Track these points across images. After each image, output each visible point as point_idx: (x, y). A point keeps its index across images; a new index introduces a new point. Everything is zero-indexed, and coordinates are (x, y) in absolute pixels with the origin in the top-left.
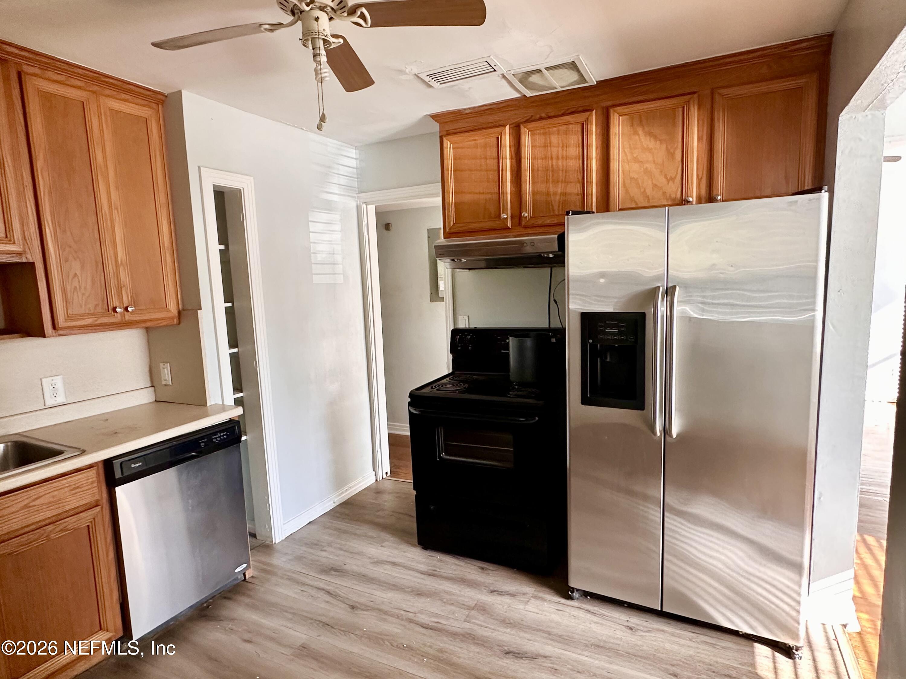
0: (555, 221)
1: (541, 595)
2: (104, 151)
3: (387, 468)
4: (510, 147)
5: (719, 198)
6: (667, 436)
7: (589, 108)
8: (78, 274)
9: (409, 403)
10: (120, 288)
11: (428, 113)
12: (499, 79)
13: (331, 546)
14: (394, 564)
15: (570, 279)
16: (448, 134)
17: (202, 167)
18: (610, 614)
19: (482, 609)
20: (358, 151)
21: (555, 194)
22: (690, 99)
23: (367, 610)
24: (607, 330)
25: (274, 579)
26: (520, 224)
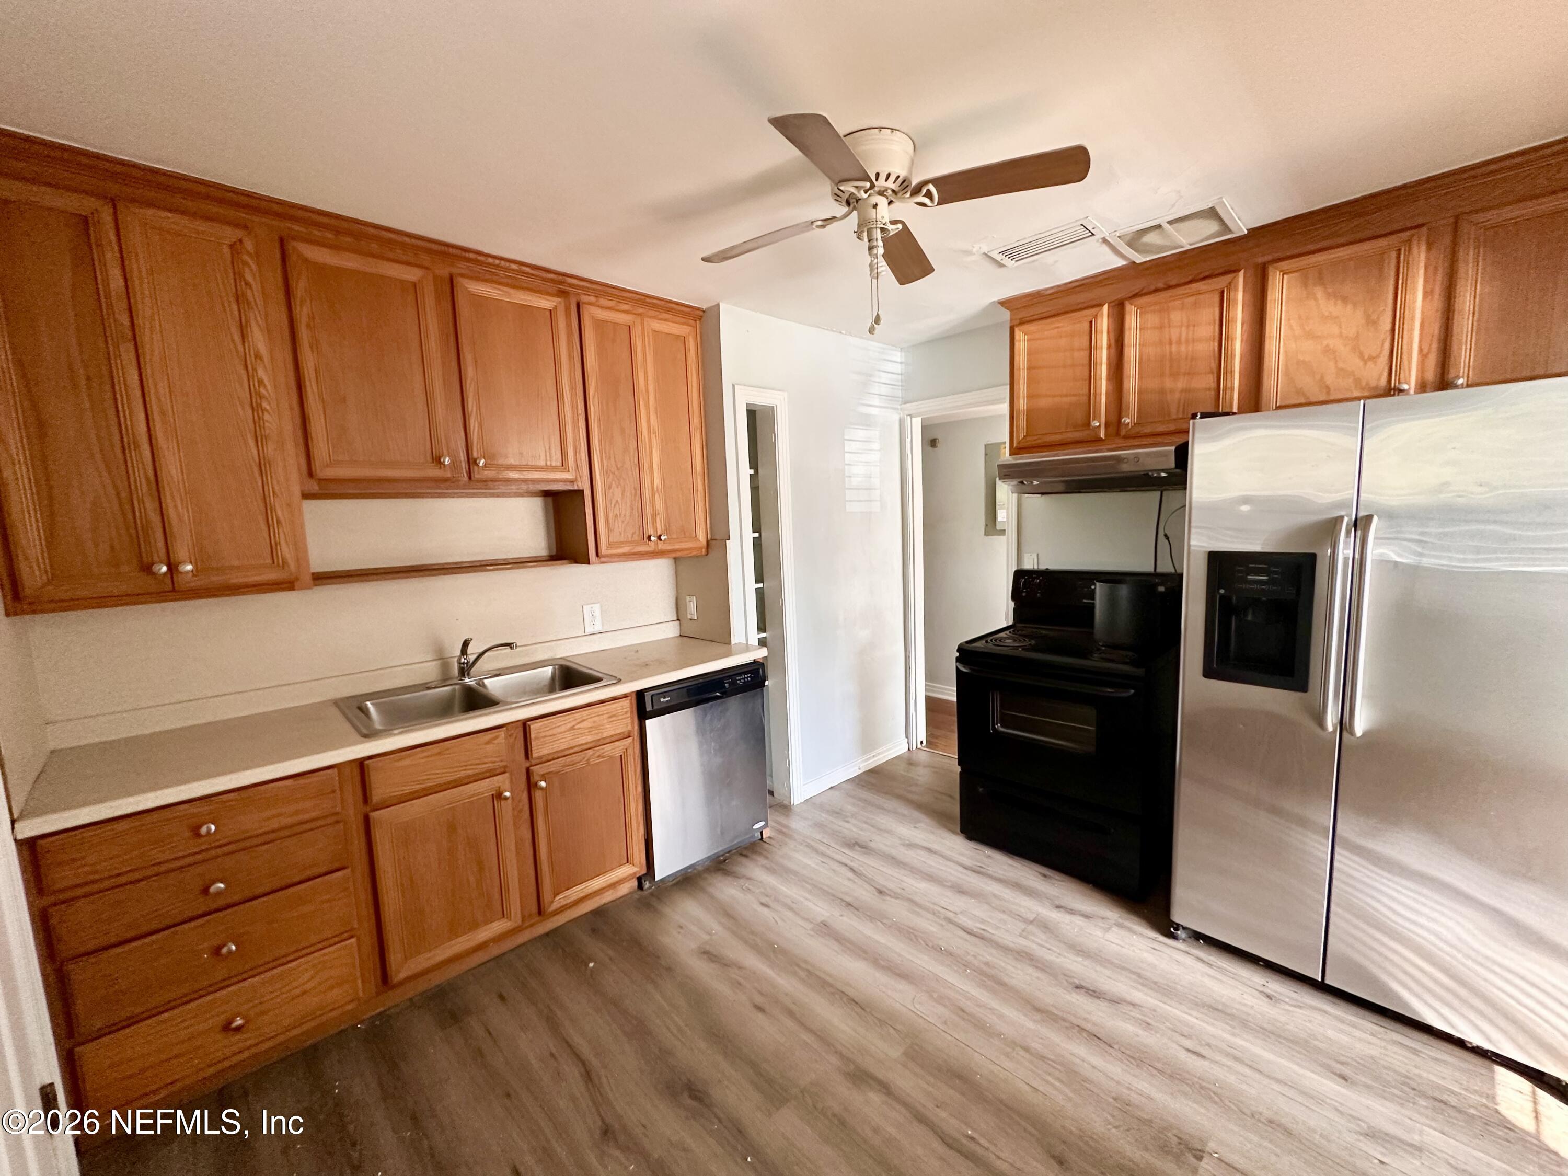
0: (1172, 427)
1: (1128, 924)
2: (646, 373)
3: (922, 735)
4: (1108, 332)
5: (1460, 381)
6: (1345, 734)
7: (1233, 268)
8: (620, 502)
9: (957, 658)
10: (654, 516)
11: (996, 299)
12: (1098, 244)
13: (856, 818)
14: (930, 850)
15: (1194, 505)
16: (1022, 323)
17: (737, 384)
18: (1236, 971)
19: (1045, 926)
20: (903, 354)
21: (1172, 391)
22: (1413, 235)
23: (897, 898)
24: (1249, 577)
25: (792, 844)
26: (1118, 434)
